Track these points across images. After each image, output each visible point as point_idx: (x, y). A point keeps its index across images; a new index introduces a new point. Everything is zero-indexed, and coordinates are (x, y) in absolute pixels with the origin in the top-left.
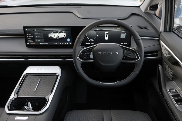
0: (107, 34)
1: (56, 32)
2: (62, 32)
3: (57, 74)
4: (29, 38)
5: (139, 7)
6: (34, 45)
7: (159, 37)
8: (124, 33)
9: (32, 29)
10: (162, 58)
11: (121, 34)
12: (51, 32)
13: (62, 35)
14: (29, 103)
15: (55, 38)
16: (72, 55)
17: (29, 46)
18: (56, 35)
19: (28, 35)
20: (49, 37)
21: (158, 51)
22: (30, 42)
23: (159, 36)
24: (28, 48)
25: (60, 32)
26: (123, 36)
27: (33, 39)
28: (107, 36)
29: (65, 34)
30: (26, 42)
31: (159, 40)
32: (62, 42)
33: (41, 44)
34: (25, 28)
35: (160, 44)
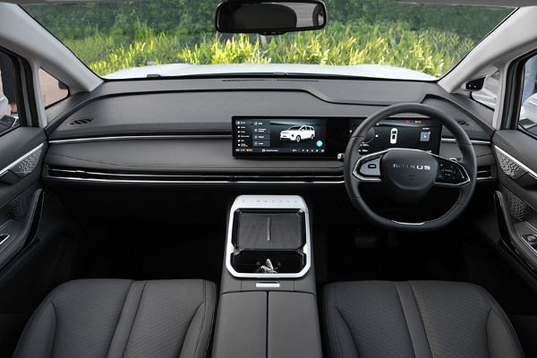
0: (395, 132)
1: (297, 128)
2: (308, 128)
3: (301, 211)
4: (241, 138)
5: (435, 82)
6: (249, 153)
7: (491, 141)
8: (427, 131)
9: (250, 122)
10: (497, 179)
11: (422, 133)
12: (286, 127)
13: (307, 134)
14: (268, 260)
15: (293, 139)
16: (341, 173)
17: (237, 156)
18: (296, 133)
19: (241, 134)
20: (282, 137)
21: (491, 166)
22: (243, 147)
23: (492, 137)
24: (236, 158)
25: (304, 128)
26: (425, 137)
27: (249, 142)
28: (394, 138)
29: (313, 132)
30: (235, 146)
31: (491, 146)
32: (305, 148)
33: (264, 150)
34: (235, 119)
35: (494, 153)
